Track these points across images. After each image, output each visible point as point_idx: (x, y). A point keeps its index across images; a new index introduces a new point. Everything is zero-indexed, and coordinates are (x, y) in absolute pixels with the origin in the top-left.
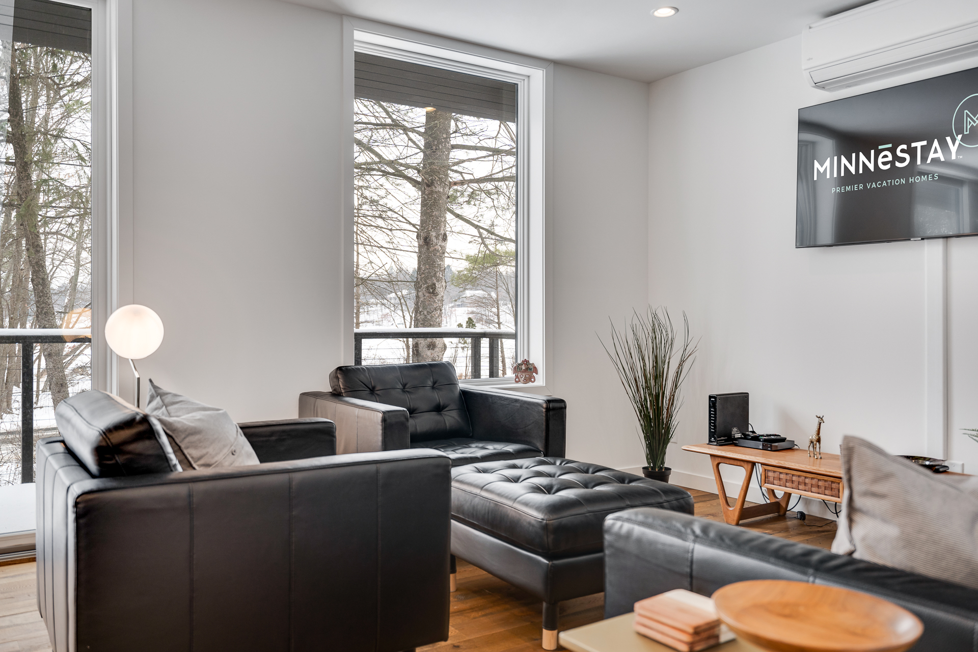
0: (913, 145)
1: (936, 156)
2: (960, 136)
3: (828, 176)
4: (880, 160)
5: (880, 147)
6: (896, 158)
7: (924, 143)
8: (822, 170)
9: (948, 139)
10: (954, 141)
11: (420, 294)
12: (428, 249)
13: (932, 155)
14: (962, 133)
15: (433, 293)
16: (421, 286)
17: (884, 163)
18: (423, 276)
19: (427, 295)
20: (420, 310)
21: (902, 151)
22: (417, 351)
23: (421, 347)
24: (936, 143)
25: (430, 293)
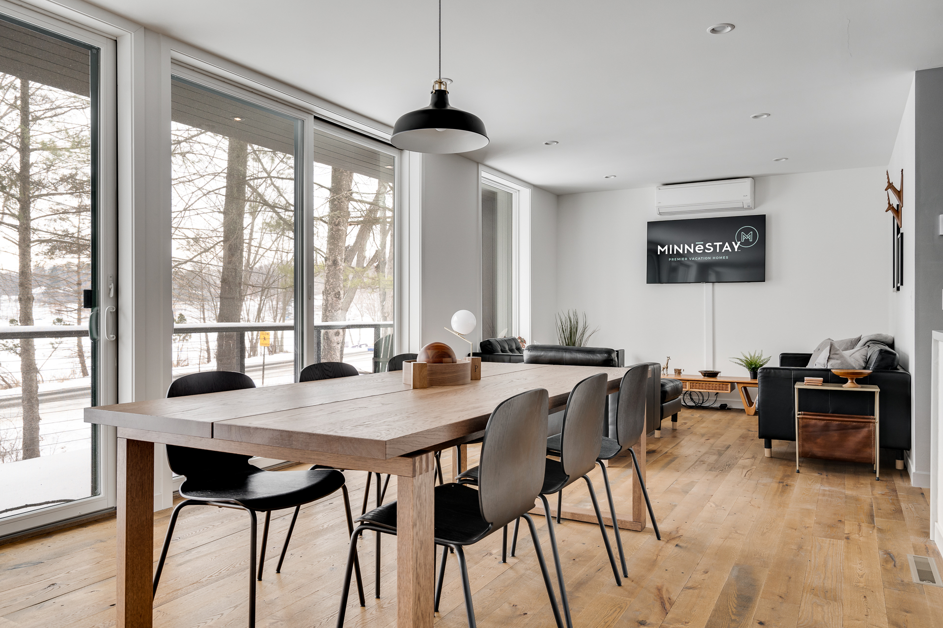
0: (715, 244)
1: (727, 249)
2: (739, 242)
3: (667, 253)
4: (697, 249)
5: (697, 243)
6: (705, 248)
7: (721, 243)
8: (663, 250)
9: (733, 243)
10: (736, 244)
11: (329, 298)
12: (336, 268)
13: (725, 249)
14: (741, 241)
15: (338, 298)
16: (330, 293)
17: (699, 250)
18: (331, 286)
19: (335, 299)
20: (329, 309)
21: (709, 246)
22: (327, 338)
23: (330, 335)
24: (727, 244)
25: (337, 298)
